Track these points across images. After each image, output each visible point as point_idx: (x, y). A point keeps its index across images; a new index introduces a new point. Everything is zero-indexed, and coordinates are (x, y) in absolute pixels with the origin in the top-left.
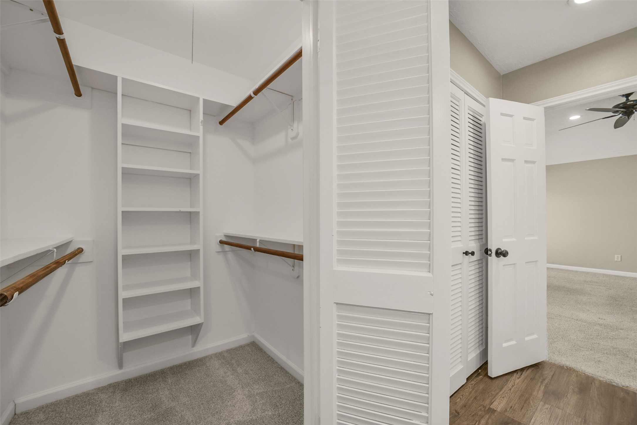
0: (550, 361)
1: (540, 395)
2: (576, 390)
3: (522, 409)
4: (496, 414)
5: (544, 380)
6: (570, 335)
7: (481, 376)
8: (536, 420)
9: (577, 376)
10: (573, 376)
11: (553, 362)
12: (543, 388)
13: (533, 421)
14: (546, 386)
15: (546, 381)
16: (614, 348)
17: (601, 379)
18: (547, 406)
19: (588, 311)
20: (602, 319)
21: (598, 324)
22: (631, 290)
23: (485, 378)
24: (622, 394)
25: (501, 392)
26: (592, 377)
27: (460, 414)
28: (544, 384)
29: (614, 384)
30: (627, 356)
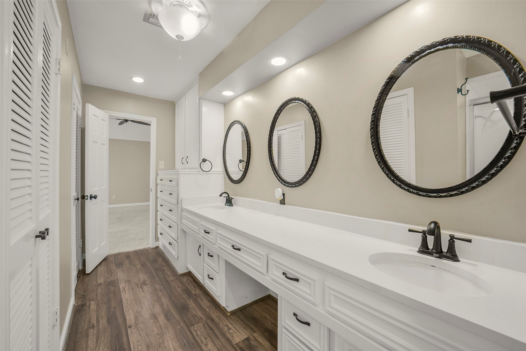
0: (110, 254)
1: (115, 267)
2: (126, 259)
3: (111, 276)
4: (102, 284)
5: (112, 262)
6: (111, 241)
7: (82, 277)
8: (119, 276)
9: (123, 254)
10: (122, 255)
11: (111, 254)
12: (114, 265)
13: (118, 276)
14: (115, 263)
15: (113, 262)
16: (130, 238)
17: (132, 251)
18: (120, 269)
19: (112, 227)
20: (119, 229)
21: (119, 231)
22: (123, 213)
23: (84, 276)
24: (140, 252)
25: (98, 276)
26: (128, 252)
27: (86, 295)
28: (113, 263)
29: (136, 250)
30: (135, 239)
